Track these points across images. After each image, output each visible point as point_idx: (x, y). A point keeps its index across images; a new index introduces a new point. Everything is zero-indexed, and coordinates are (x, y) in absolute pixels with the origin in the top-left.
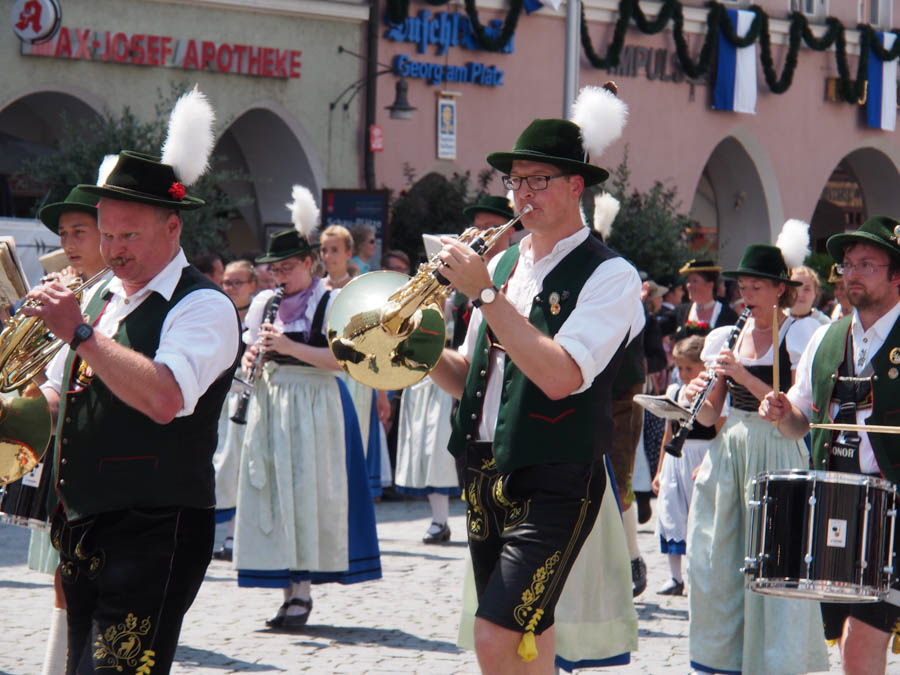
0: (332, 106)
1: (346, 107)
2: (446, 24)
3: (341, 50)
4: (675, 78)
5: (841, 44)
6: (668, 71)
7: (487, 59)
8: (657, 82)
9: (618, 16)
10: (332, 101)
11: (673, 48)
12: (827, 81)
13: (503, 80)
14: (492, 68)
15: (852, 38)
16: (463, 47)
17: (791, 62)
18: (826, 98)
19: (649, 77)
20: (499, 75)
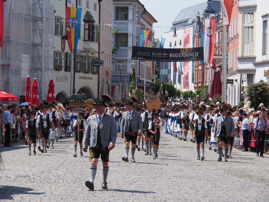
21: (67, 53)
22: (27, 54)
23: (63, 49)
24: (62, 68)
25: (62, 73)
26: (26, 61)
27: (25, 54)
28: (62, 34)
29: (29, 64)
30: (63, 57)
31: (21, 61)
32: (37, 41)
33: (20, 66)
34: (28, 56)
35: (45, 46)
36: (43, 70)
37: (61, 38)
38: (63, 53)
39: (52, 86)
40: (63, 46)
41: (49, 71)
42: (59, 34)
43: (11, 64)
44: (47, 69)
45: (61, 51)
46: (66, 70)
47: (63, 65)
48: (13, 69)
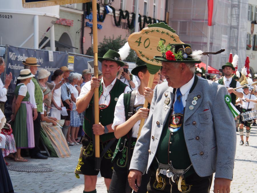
0: (77, 32)
1: (79, 33)
3: (78, 20)
4: (126, 29)
5: (151, 23)
6: (126, 27)
7: (100, 23)
8: (124, 29)
10: (77, 31)
11: (127, 22)
13: (102, 28)
14: (101, 25)
15: (152, 21)
20: (102, 27)
21: (255, 36)
22: (226, 35)
23: (252, 32)
24: (250, 48)
25: (251, 51)
26: (225, 40)
27: (224, 34)
28: (252, 20)
29: (227, 43)
30: (252, 38)
31: (221, 40)
32: (234, 24)
33: (220, 44)
34: (227, 36)
35: (241, 28)
36: (239, 48)
37: (252, 23)
38: (252, 35)
39: (248, 62)
40: (252, 30)
41: (242, 49)
42: (250, 19)
43: (214, 42)
44: (241, 48)
45: (250, 33)
46: (254, 49)
47: (252, 45)
48: (215, 47)
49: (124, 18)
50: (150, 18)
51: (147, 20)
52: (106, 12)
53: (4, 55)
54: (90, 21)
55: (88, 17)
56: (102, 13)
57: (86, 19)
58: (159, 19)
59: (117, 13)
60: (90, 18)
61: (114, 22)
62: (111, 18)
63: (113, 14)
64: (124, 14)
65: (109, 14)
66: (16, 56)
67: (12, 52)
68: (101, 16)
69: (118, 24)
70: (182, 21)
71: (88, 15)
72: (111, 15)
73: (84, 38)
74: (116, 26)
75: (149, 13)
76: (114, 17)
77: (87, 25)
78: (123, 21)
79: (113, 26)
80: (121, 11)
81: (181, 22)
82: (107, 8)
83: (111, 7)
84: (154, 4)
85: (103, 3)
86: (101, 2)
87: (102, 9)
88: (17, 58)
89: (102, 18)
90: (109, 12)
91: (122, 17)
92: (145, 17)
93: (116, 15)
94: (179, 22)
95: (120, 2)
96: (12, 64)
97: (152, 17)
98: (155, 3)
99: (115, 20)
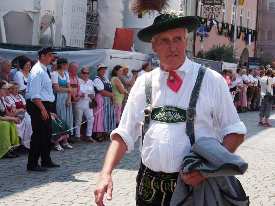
0: (190, 40)
1: (192, 40)
2: (203, 28)
4: (227, 36)
5: (245, 32)
6: (226, 35)
7: (207, 33)
9: (221, 27)
11: (227, 31)
12: (243, 37)
13: (209, 36)
14: (208, 34)
15: (246, 30)
16: (205, 31)
17: (240, 34)
18: (243, 40)
19: (224, 36)
20: (208, 36)
49: (225, 29)
50: (244, 28)
51: (242, 30)
52: (212, 24)
53: (148, 60)
54: (200, 31)
55: (199, 28)
56: (209, 26)
57: (197, 30)
58: (251, 29)
59: (220, 25)
60: (200, 29)
61: (217, 32)
62: (216, 29)
63: (217, 26)
64: (225, 26)
65: (214, 26)
66: (156, 61)
67: (154, 58)
68: (209, 27)
69: (220, 33)
70: (269, 29)
71: (199, 27)
72: (216, 27)
73: (196, 44)
74: (219, 35)
75: (244, 24)
76: (218, 28)
77: (198, 34)
78: (224, 31)
79: (217, 34)
80: (223, 24)
81: (268, 31)
82: (213, 22)
83: (215, 21)
84: (248, 18)
85: (210, 18)
86: (209, 17)
87: (209, 22)
88: (156, 62)
89: (209, 29)
90: (214, 24)
91: (223, 28)
92: (241, 28)
93: (219, 27)
94: (266, 31)
95: (222, 17)
96: (153, 66)
97: (246, 27)
98: (248, 16)
99: (219, 30)
